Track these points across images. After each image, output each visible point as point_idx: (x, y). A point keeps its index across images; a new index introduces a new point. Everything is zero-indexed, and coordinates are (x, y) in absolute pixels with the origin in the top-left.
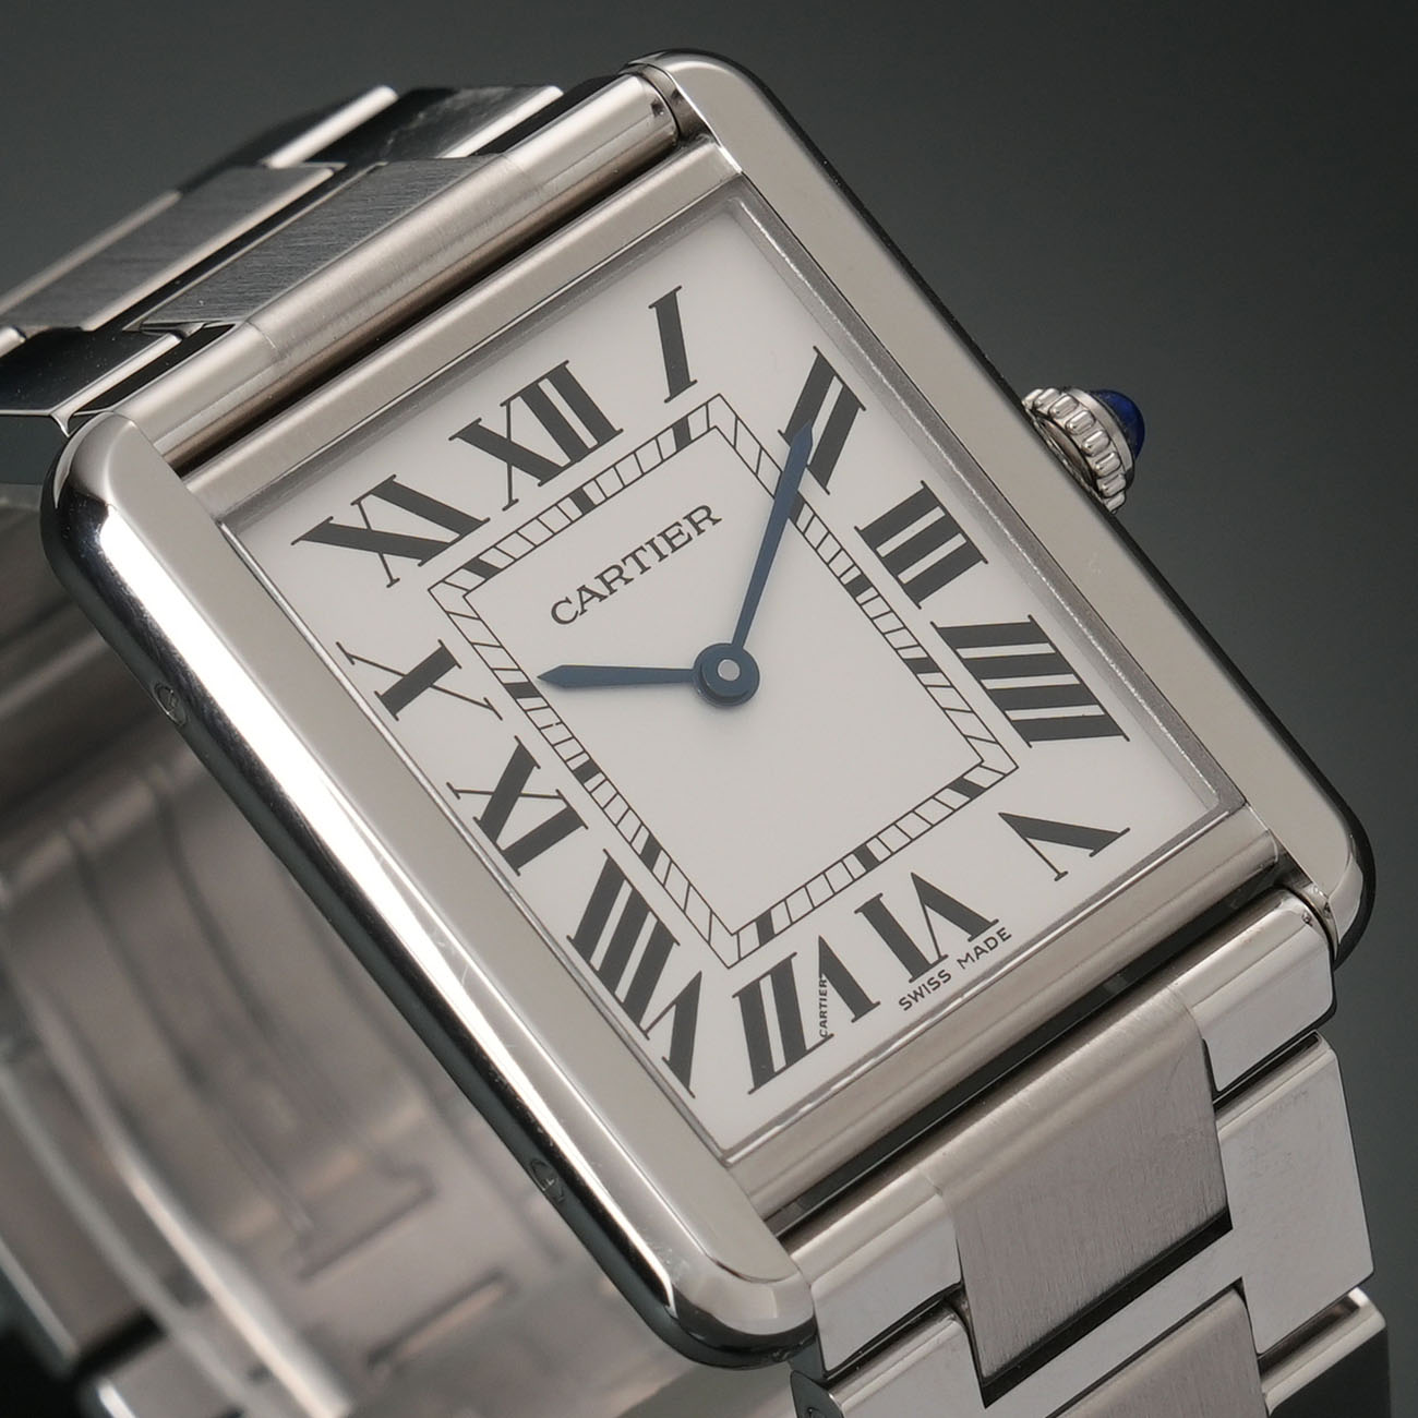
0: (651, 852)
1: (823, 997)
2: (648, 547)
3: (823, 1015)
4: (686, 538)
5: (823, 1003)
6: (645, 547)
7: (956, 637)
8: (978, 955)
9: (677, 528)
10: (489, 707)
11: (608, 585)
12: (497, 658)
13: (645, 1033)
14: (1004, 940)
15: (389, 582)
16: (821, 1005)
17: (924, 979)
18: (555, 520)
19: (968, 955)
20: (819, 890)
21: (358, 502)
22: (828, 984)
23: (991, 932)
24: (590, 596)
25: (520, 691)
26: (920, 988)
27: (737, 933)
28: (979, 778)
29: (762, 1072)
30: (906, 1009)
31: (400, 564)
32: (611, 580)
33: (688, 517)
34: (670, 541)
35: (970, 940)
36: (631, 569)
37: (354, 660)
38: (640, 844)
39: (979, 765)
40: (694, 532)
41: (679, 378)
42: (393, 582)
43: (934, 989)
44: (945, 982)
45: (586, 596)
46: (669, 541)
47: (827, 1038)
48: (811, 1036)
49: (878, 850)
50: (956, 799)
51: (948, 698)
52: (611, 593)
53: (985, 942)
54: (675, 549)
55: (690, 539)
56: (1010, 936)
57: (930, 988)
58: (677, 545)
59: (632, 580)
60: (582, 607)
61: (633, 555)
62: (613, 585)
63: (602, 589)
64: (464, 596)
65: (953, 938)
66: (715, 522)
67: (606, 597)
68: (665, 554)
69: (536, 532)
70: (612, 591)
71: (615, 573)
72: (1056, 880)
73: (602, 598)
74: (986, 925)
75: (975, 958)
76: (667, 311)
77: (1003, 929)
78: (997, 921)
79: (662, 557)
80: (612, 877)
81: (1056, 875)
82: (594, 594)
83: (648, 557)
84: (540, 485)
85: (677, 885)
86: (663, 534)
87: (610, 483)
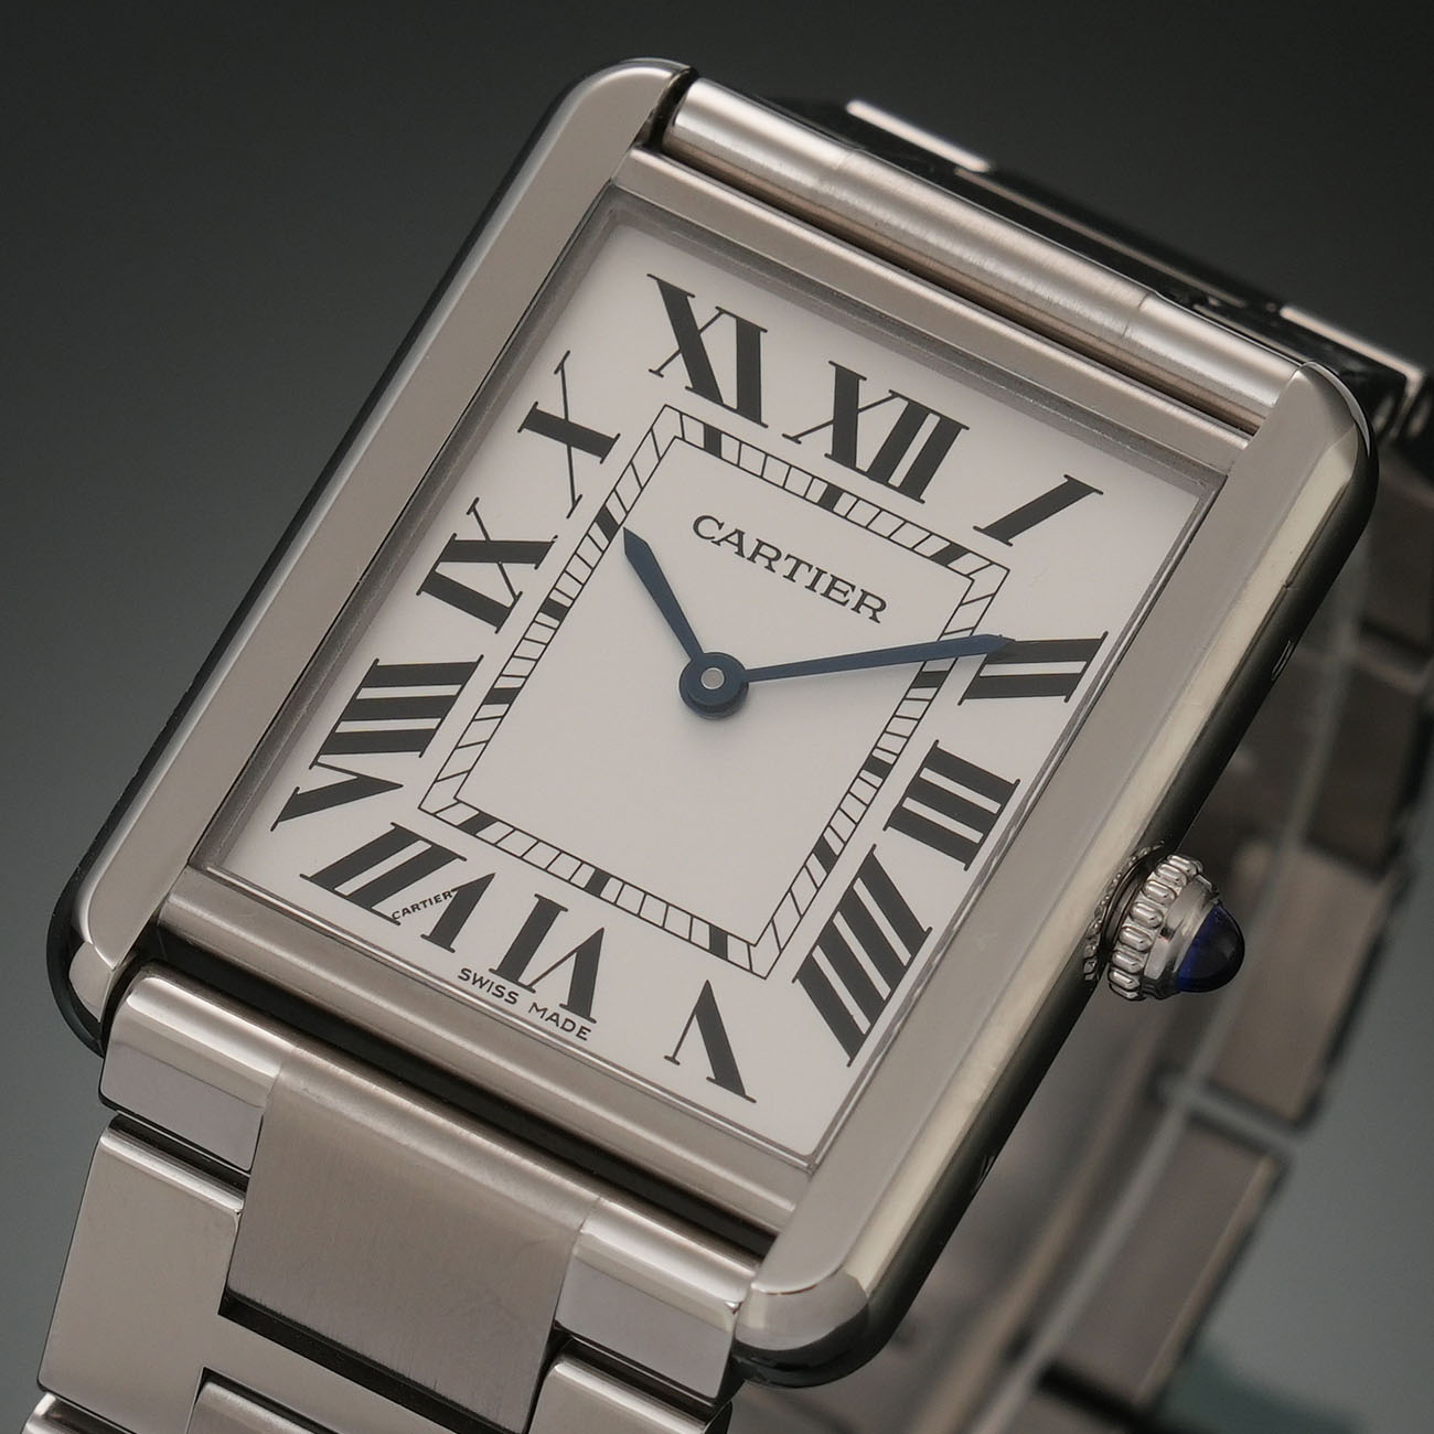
0: (502, 696)
1: (434, 901)
2: (814, 572)
3: (415, 907)
4: (843, 600)
5: (428, 903)
6: (814, 569)
7: (871, 871)
8: (550, 1018)
9: (849, 588)
10: (575, 503)
11: (757, 552)
12: (628, 489)
13: (315, 763)
14: (578, 1035)
15: (655, 369)
16: (424, 902)
17: (499, 980)
18: (798, 482)
19: (545, 1010)
20: (542, 855)
21: (721, 311)
22: (450, 900)
23: (580, 1021)
24: (736, 542)
25: (606, 521)
26: (488, 981)
27: (459, 802)
28: (735, 950)
29: (329, 878)
30: (460, 977)
31: (679, 372)
32: (764, 554)
33: (865, 594)
34: (834, 588)
35: (561, 1005)
36: (784, 566)
37: (560, 372)
38: (503, 683)
39: (749, 944)
40: (853, 603)
41: (1005, 530)
42: (658, 373)
43: (493, 994)
44: (506, 1000)
45: (735, 539)
46: (831, 587)
47: (394, 920)
48: (388, 906)
49: (611, 889)
50: (702, 936)
51: (804, 890)
52: (749, 559)
53: (567, 1020)
54: (826, 594)
55: (844, 604)
56: (585, 1039)
57: (493, 990)
58: (830, 595)
59: (774, 571)
60: (722, 540)
61: (799, 562)
62: (758, 558)
63: (749, 550)
64: (675, 437)
65: (556, 990)
66: (874, 618)
67: (743, 556)
68: (815, 588)
69: (776, 471)
70: (752, 559)
71: (773, 554)
72: (666, 1057)
73: (740, 553)
74: (586, 1014)
75: (546, 1016)
76: (1072, 491)
77: (589, 1031)
78: (594, 1022)
79: (812, 587)
80: (460, 673)
81: (671, 1055)
82: (740, 545)
83: (805, 576)
84: (826, 455)
85: (480, 731)
86: (835, 579)
87: (863, 513)
